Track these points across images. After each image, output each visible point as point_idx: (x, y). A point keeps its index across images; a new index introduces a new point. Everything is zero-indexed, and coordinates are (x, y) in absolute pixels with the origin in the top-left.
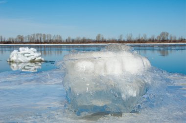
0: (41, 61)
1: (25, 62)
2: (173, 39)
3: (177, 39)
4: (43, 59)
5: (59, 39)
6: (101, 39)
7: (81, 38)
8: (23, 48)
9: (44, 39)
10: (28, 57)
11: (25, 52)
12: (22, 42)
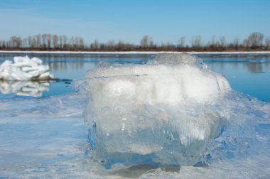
0: (48, 79)
1: (23, 81)
4: (52, 76)
5: (79, 44)
6: (149, 44)
7: (116, 42)
8: (20, 58)
9: (55, 43)
10: (27, 72)
11: (24, 63)
12: (18, 48)
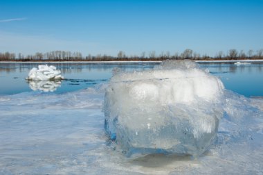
0: (60, 79)
1: (44, 81)
2: (197, 57)
3: (201, 56)
4: (63, 77)
5: (79, 57)
6: (123, 57)
7: (102, 55)
8: (42, 66)
9: (63, 56)
10: (47, 75)
12: (41, 60)
